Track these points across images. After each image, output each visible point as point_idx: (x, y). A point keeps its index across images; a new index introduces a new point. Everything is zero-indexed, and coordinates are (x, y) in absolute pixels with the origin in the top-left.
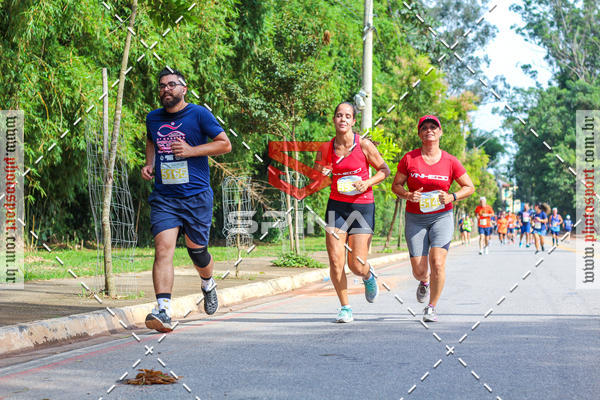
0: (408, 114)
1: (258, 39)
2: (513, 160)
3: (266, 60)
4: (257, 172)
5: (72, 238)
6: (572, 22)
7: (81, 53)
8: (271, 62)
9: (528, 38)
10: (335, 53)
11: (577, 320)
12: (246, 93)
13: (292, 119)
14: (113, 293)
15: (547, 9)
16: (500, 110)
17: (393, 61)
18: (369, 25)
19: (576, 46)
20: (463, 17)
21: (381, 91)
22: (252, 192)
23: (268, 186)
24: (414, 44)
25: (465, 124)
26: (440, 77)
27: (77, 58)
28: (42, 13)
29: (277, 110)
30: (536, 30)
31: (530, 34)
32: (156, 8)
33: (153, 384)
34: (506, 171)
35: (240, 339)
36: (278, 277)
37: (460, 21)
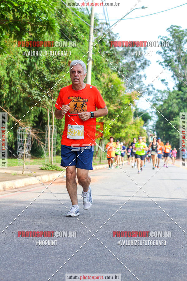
0: (107, 100)
1: (38, 62)
2: (155, 124)
3: (41, 73)
4: (35, 125)
6: (185, 60)
8: (43, 74)
9: (164, 67)
11: (180, 201)
12: (31, 87)
13: (52, 101)
15: (174, 53)
16: (150, 100)
17: (101, 75)
18: (90, 58)
19: (186, 72)
22: (32, 134)
23: (40, 131)
24: (111, 67)
25: (133, 106)
26: (122, 84)
30: (168, 64)
31: (166, 65)
34: (152, 128)
35: (22, 205)
36: (43, 175)
37: (133, 57)
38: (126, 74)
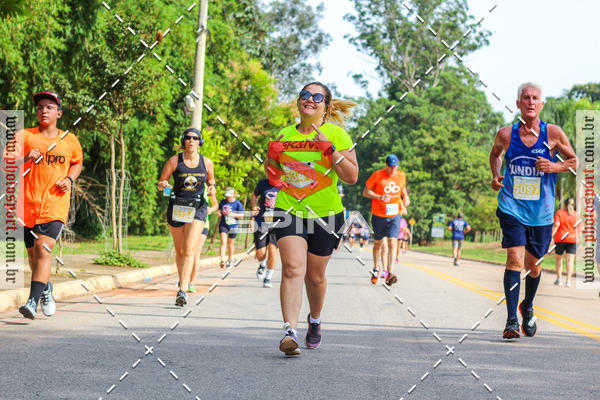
0: (238, 118)
1: (91, 34)
3: (96, 57)
6: (405, 35)
8: (101, 59)
9: (361, 47)
10: (168, 52)
12: (75, 89)
13: (121, 117)
15: (381, 20)
17: (226, 64)
18: (202, 27)
19: (408, 58)
20: (298, 23)
21: (212, 93)
22: (78, 188)
23: (93, 182)
24: (248, 48)
26: (271, 83)
29: (106, 108)
30: (368, 41)
31: (363, 44)
36: (99, 275)
37: (294, 27)
38: (280, 62)
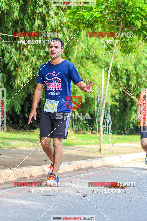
5: (87, 130)
7: (94, 63)
14: (102, 152)
27: (92, 64)
28: (80, 48)
32: (123, 47)
33: (117, 188)
